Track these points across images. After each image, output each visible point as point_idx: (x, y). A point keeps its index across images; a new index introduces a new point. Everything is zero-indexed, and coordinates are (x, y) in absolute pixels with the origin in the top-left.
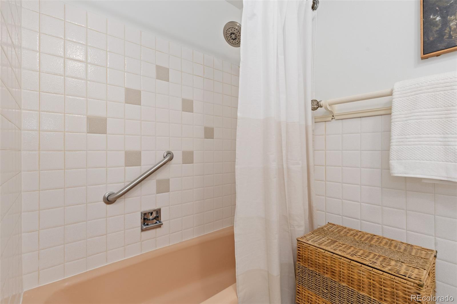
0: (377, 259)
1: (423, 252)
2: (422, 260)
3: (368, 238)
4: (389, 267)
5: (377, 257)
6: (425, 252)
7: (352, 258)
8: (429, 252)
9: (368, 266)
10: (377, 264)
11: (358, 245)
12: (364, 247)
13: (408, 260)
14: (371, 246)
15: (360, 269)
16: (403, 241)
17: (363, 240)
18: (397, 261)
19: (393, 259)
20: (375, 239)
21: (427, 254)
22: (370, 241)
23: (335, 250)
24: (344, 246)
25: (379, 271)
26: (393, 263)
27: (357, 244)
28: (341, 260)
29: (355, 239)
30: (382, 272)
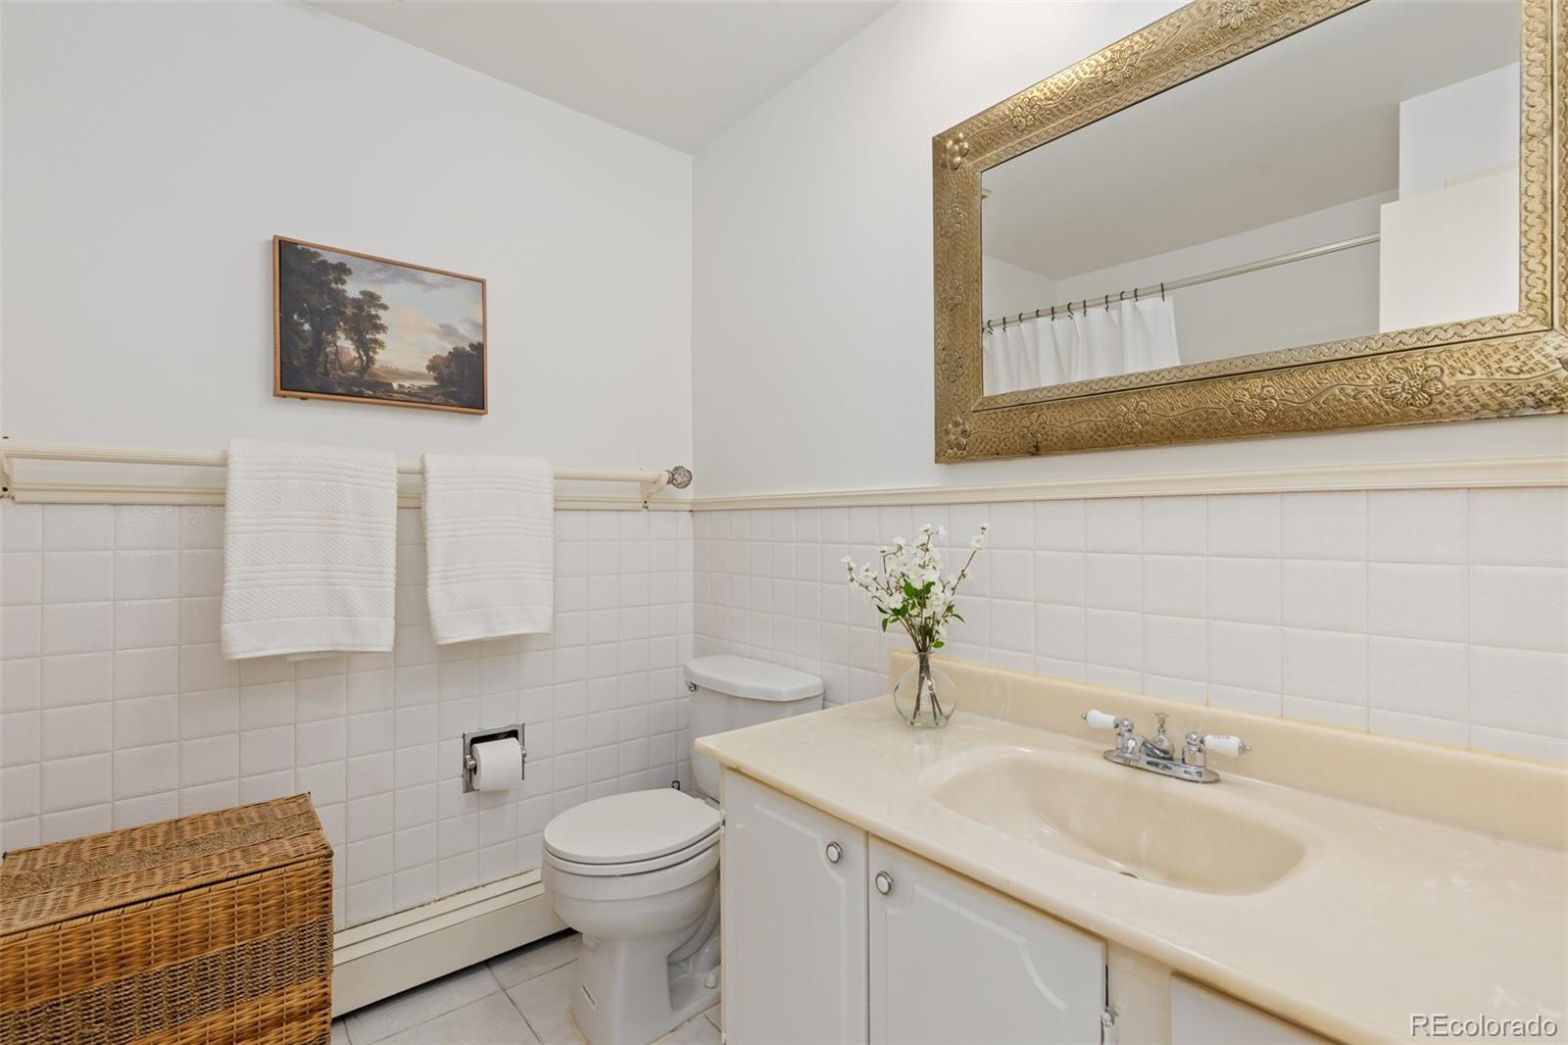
0: (232, 859)
1: (292, 805)
2: (302, 818)
3: (167, 833)
4: (266, 859)
5: (227, 856)
6: (295, 804)
7: (178, 888)
8: (301, 801)
9: (227, 880)
10: (242, 867)
11: (163, 858)
12: (181, 855)
13: (282, 830)
14: (192, 844)
15: (206, 899)
16: (246, 804)
17: (160, 842)
18: (266, 843)
19: (257, 842)
20: (187, 828)
21: (299, 805)
22: (181, 836)
23: (122, 896)
24: (132, 878)
25: (252, 876)
26: (264, 849)
27: (159, 857)
28: (152, 909)
29: (139, 851)
30: (258, 876)
